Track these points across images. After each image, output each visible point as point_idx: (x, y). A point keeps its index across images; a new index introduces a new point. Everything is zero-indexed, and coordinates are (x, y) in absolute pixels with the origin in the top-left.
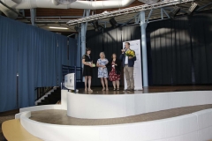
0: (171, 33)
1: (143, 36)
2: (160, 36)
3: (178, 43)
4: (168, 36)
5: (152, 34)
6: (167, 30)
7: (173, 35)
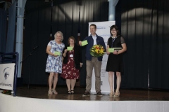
0: (152, 15)
1: (111, 16)
2: (136, 18)
3: (160, 30)
4: (147, 19)
5: (125, 15)
6: (146, 11)
7: (155, 20)
